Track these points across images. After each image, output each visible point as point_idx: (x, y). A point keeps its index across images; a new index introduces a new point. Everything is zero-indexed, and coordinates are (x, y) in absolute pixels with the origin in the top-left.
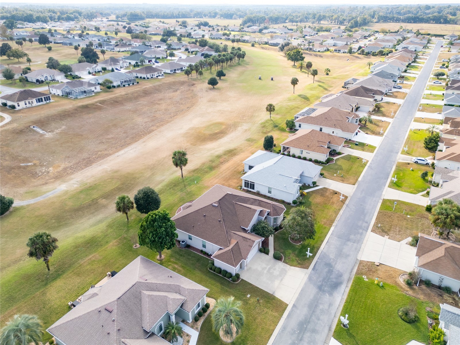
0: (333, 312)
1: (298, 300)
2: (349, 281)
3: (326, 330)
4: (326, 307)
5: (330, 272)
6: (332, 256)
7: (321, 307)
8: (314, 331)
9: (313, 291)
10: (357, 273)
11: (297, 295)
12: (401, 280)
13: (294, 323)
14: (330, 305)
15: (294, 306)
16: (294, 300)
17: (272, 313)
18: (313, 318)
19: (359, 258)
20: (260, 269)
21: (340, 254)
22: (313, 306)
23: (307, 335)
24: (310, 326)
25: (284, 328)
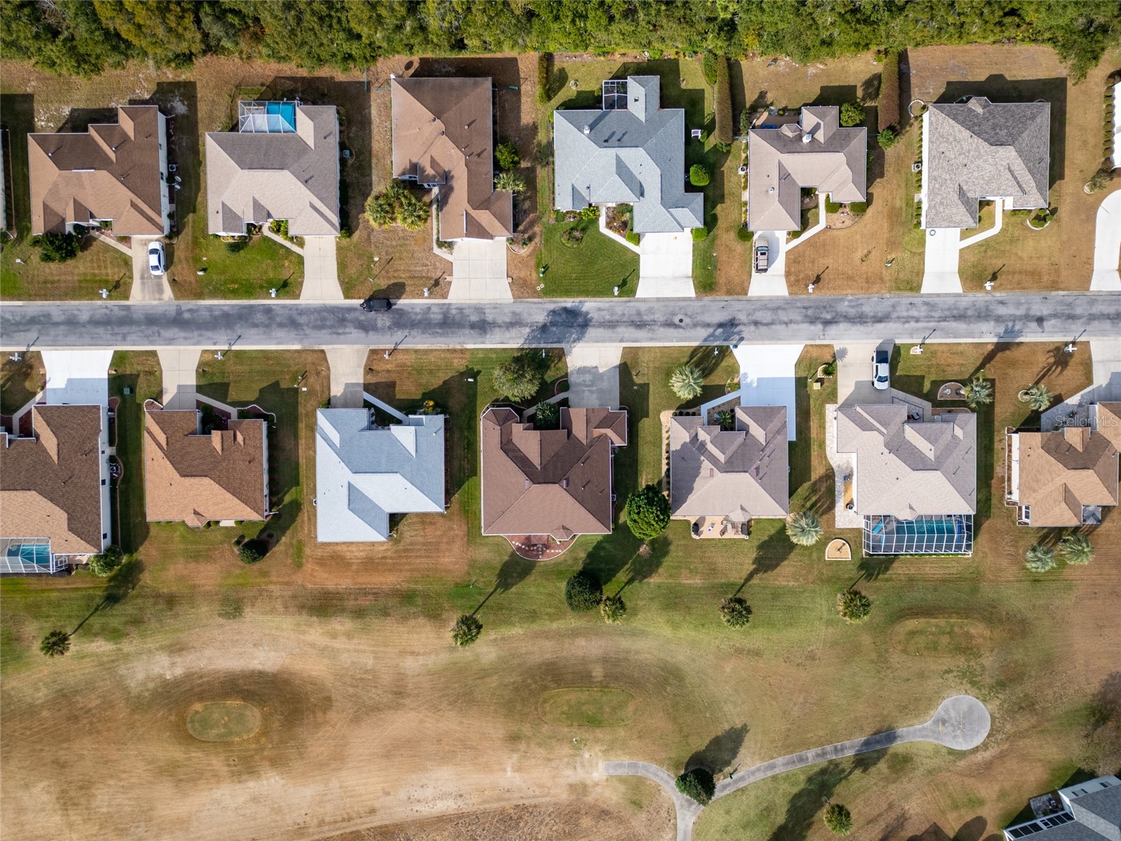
0: (607, 305)
1: (611, 340)
2: (555, 302)
3: (632, 304)
4: (605, 313)
5: (553, 324)
6: (528, 330)
7: (608, 317)
8: (639, 314)
9: (591, 332)
10: (539, 297)
11: (607, 344)
12: (524, 251)
13: (642, 333)
14: (599, 309)
15: (622, 341)
16: (614, 344)
17: (644, 358)
18: (625, 319)
19: (512, 301)
20: (595, 396)
21: (515, 323)
22: (611, 325)
23: (645, 318)
24: (636, 319)
25: (651, 339)
